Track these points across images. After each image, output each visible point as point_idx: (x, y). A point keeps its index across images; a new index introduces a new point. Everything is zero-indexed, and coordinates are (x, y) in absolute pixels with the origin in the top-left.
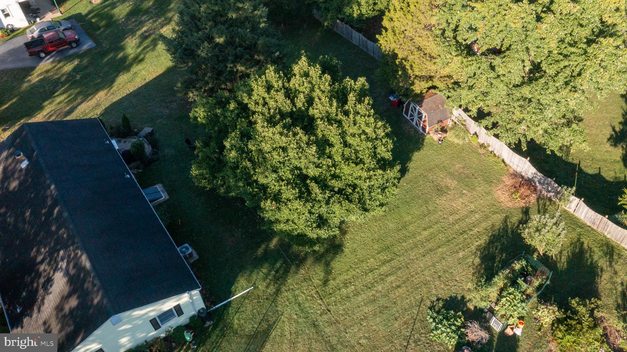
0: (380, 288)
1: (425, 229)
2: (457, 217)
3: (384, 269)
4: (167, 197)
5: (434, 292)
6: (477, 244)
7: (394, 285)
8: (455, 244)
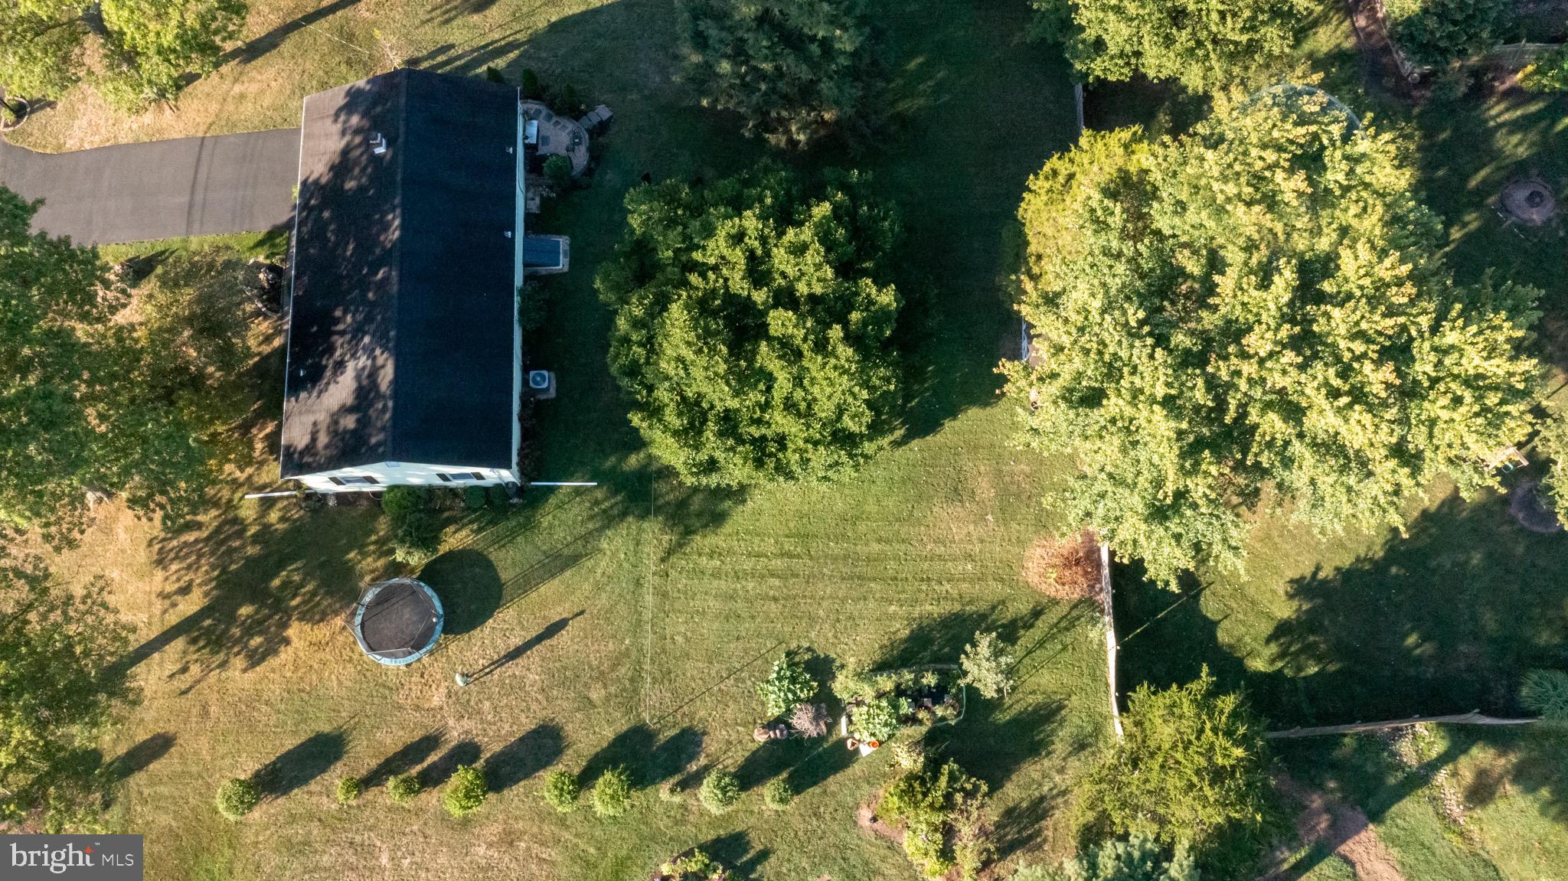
0: (750, 585)
1: (879, 540)
2: (941, 550)
3: (778, 564)
4: (566, 269)
5: (813, 635)
6: (929, 608)
7: (771, 593)
8: (900, 588)
